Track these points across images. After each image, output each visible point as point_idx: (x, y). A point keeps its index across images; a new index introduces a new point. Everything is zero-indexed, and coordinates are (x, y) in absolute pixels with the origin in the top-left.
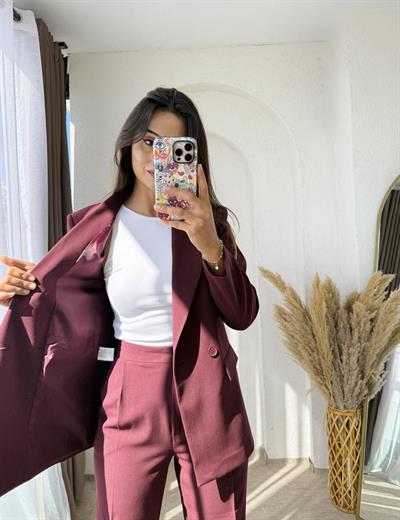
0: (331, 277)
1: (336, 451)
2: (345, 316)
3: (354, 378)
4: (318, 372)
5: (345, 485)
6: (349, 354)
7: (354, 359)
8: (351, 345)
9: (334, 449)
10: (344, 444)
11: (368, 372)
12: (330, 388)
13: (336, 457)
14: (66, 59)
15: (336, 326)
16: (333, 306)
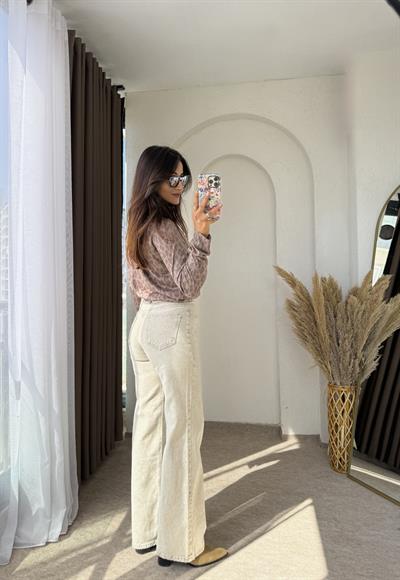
0: (333, 276)
1: (333, 420)
2: (343, 310)
5: (340, 449)
6: (344, 340)
7: (347, 342)
8: (348, 332)
10: (340, 414)
12: (329, 367)
13: (334, 425)
14: (122, 100)
15: (335, 317)
16: (334, 299)
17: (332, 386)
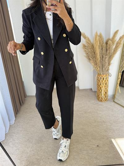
1: (99, 86)
2: (105, 46)
6: (105, 58)
10: (102, 84)
15: (102, 49)
16: (102, 42)
17: (99, 75)
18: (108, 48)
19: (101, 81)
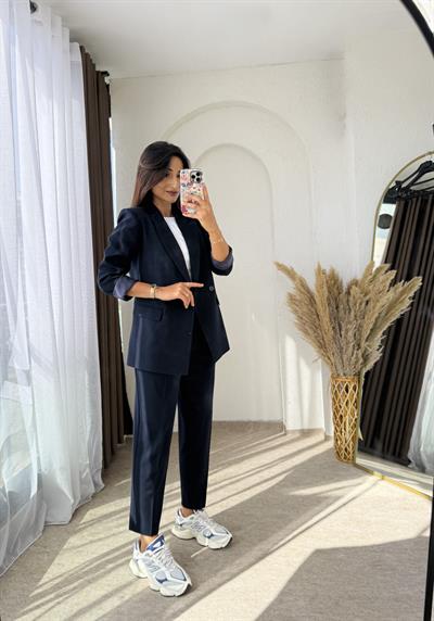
0: (334, 267)
1: (338, 412)
2: (345, 300)
3: (350, 349)
4: (322, 346)
5: (345, 439)
6: (347, 331)
7: (350, 334)
8: (350, 323)
9: (336, 411)
10: (344, 405)
11: (363, 344)
12: (332, 358)
13: (338, 417)
14: (108, 86)
15: (337, 308)
16: (335, 291)
17: (335, 377)
18: (351, 305)
19: (340, 395)
